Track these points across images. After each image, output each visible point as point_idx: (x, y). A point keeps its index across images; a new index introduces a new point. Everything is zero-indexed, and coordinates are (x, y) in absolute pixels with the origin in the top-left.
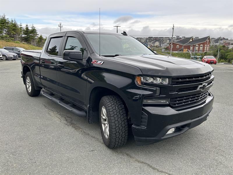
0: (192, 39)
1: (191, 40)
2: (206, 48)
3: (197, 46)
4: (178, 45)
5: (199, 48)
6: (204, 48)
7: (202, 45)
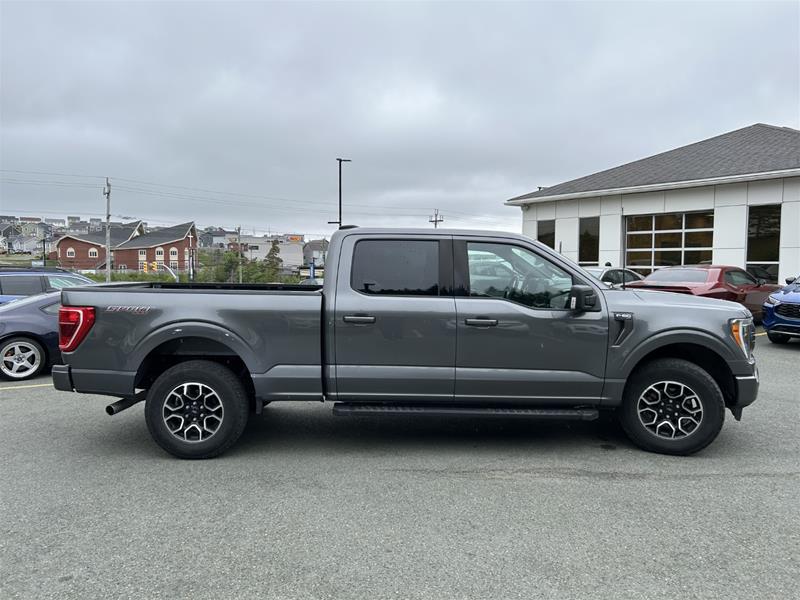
0: (140, 231)
1: (137, 233)
2: (187, 258)
3: (160, 253)
4: (94, 246)
5: (167, 261)
6: (181, 260)
7: (173, 249)
